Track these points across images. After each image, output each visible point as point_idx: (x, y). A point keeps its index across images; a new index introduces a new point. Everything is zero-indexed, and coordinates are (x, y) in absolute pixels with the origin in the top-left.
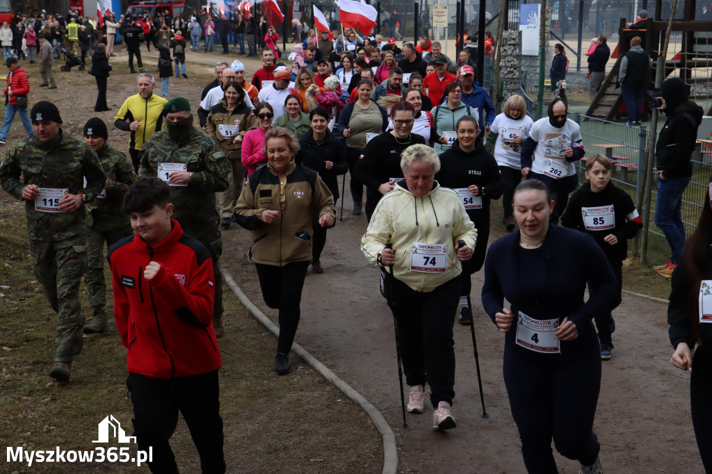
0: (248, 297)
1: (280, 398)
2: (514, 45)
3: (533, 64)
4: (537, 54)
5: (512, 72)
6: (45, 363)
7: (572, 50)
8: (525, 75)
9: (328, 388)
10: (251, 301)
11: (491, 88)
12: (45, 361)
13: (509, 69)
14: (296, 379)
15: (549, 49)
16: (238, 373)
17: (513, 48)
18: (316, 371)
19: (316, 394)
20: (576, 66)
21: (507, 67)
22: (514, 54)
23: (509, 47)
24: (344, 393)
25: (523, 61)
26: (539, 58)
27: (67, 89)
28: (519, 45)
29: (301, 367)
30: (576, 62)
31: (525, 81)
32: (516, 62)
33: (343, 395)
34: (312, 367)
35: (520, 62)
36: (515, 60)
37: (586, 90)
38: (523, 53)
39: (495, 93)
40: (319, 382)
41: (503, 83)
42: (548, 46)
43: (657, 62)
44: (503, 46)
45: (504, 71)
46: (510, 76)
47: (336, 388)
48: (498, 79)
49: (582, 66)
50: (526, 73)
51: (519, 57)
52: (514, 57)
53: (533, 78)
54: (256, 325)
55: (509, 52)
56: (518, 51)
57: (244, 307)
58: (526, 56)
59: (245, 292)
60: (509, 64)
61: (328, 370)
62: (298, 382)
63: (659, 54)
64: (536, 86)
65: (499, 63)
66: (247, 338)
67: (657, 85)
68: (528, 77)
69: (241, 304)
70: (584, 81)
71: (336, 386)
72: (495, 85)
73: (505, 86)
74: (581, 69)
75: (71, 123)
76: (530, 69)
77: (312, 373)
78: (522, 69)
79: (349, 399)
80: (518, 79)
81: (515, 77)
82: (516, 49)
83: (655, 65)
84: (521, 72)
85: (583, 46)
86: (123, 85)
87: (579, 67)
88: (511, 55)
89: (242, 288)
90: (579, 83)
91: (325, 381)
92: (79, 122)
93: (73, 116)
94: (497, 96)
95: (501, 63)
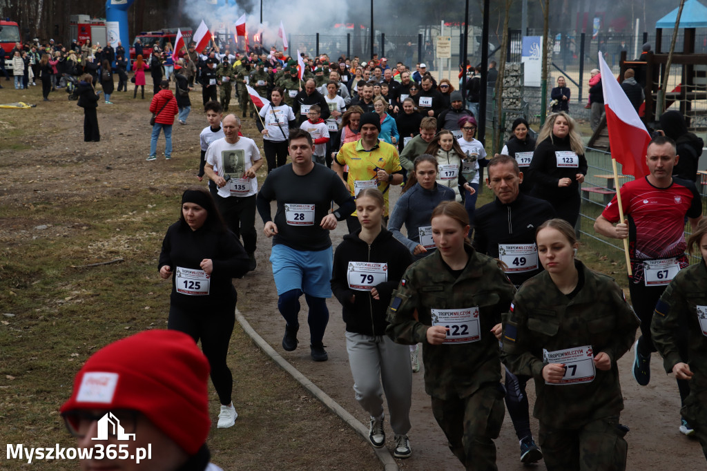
0: (252, 326)
1: (282, 427)
2: (516, 76)
3: (535, 95)
4: (539, 85)
5: (515, 103)
6: (49, 392)
7: (573, 82)
8: (528, 106)
9: (331, 417)
10: (255, 329)
11: (494, 118)
12: (48, 390)
13: (511, 100)
14: (298, 409)
15: (551, 81)
16: (241, 402)
17: (515, 79)
18: (319, 400)
19: (319, 424)
20: (578, 97)
21: (509, 98)
22: (517, 85)
23: (512, 78)
24: (346, 423)
25: (525, 92)
26: (541, 89)
27: (74, 118)
28: (521, 76)
29: (304, 397)
30: (578, 94)
31: (527, 112)
32: (518, 93)
33: (346, 425)
34: (314, 396)
35: (522, 93)
36: (517, 91)
37: (587, 120)
38: (526, 84)
39: (497, 124)
40: (322, 411)
41: (505, 113)
42: (550, 77)
43: (657, 94)
44: (506, 77)
45: (506, 102)
46: (512, 107)
47: (339, 417)
48: (500, 110)
49: (583, 97)
50: (529, 104)
51: (521, 88)
52: (517, 88)
53: (535, 109)
54: (259, 354)
55: (512, 83)
56: (520, 82)
57: (248, 336)
58: (528, 87)
59: (248, 321)
60: (512, 96)
61: (331, 400)
62: (301, 412)
63: (659, 86)
64: (538, 117)
65: (501, 94)
66: (250, 367)
67: (657, 118)
68: (530, 108)
69: (245, 332)
70: (586, 112)
71: (338, 416)
72: (497, 116)
73: (507, 117)
74: (583, 101)
75: (77, 151)
76: (532, 100)
77: (315, 403)
78: (524, 99)
79: (352, 428)
80: (520, 110)
81: (517, 108)
82: (518, 80)
83: (655, 97)
84: (524, 103)
85: (584, 78)
86: (130, 114)
87: (580, 98)
88: (513, 86)
89: (245, 317)
90: (581, 114)
91: (328, 411)
92: (85, 150)
93: (80, 144)
94: (500, 126)
95: (503, 94)
